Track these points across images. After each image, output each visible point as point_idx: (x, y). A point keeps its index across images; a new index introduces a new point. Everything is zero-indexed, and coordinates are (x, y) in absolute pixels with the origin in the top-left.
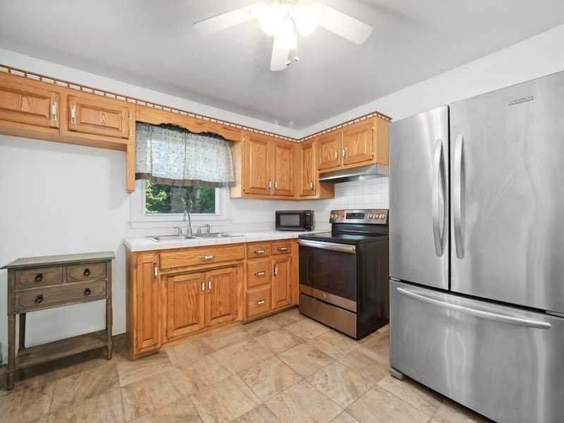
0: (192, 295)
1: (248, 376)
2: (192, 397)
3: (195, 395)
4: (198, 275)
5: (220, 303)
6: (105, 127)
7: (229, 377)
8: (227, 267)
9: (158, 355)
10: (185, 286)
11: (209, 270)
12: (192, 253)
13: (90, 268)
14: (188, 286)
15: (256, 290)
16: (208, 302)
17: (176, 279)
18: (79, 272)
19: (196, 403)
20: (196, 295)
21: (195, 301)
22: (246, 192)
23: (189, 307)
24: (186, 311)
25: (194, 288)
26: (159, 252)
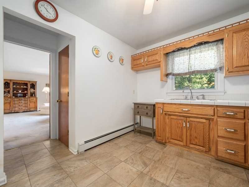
0: (179, 127)
1: (179, 175)
2: (154, 161)
3: (155, 162)
4: (182, 118)
5: (196, 138)
6: (154, 60)
7: (172, 168)
9: (164, 145)
10: (176, 121)
13: (148, 106)
14: (177, 122)
16: (188, 134)
17: (172, 117)
18: (145, 107)
19: (152, 164)
20: (181, 127)
21: (181, 130)
22: (229, 71)
23: (178, 132)
24: (176, 133)
25: (180, 123)
26: (164, 104)
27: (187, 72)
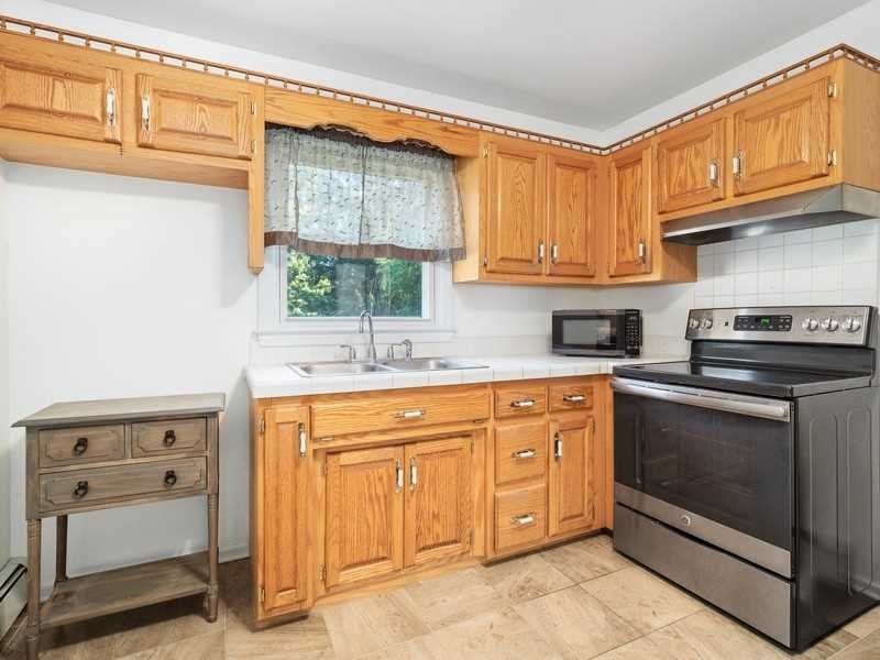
0: (377, 497)
4: (389, 452)
5: (436, 517)
6: (206, 136)
8: (450, 436)
10: (363, 474)
11: (413, 442)
12: (377, 403)
14: (368, 476)
15: (512, 492)
16: (411, 513)
17: (345, 458)
20: (386, 497)
21: (383, 509)
22: (488, 268)
23: (371, 522)
24: (364, 529)
25: (380, 479)
26: (308, 399)
27: (357, 243)
